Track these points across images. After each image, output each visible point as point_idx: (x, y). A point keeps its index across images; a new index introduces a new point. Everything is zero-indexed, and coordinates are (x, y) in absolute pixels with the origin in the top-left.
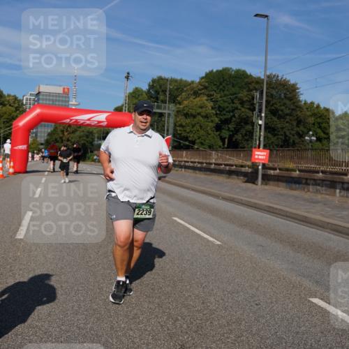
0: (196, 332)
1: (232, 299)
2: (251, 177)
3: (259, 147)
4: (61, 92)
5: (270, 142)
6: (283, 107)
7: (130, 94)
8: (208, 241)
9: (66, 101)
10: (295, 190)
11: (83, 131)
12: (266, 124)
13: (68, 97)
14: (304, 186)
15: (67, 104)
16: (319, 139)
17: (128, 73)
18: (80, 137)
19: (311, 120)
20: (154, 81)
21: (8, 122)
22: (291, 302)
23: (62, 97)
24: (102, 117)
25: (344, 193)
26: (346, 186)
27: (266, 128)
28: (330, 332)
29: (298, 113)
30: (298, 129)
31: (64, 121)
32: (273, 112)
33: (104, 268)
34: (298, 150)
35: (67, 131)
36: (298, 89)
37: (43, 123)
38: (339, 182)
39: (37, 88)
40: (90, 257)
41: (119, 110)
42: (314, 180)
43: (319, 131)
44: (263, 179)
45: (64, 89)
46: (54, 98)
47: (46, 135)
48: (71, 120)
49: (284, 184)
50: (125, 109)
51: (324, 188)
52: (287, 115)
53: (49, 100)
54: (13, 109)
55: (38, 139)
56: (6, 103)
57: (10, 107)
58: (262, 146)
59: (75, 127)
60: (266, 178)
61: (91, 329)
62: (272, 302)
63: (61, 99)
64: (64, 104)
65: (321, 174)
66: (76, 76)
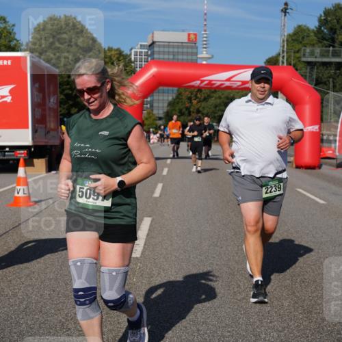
4: (185, 40)
7: (289, 35)
9: (193, 54)
11: (220, 98)
13: (197, 48)
15: (194, 57)
17: (286, 4)
18: (216, 107)
20: (327, 13)
23: (188, 47)
37: (161, 88)
39: (150, 36)
41: (273, 62)
45: (189, 35)
46: (176, 50)
47: (166, 105)
48: (203, 81)
50: (283, 61)
53: (169, 53)
55: (155, 112)
59: (207, 91)
63: (185, 50)
64: (190, 57)
66: (205, 14)
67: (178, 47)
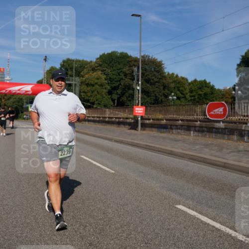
0: (99, 234)
1: (124, 209)
2: (134, 126)
3: (138, 105)
5: (146, 101)
6: (153, 78)
7: (48, 71)
8: (106, 171)
9: (2, 78)
10: (163, 132)
11: (15, 98)
12: (142, 89)
13: (4, 75)
14: (170, 130)
15: (3, 79)
16: (178, 98)
17: (46, 57)
18: (13, 103)
19: (173, 85)
20: (64, 62)
22: (164, 209)
25: (196, 133)
26: (197, 129)
27: (142, 92)
28: (190, 227)
29: (164, 81)
30: (164, 92)
31: (2, 92)
32: (147, 81)
33: (34, 194)
34: (164, 106)
35: (4, 98)
36: (163, 64)
38: (193, 126)
40: (24, 187)
41: (40, 82)
42: (176, 126)
43: (178, 92)
44: (142, 126)
48: (6, 91)
49: (156, 129)
50: (45, 82)
51: (183, 131)
52: (156, 82)
58: (140, 104)
59: (10, 95)
60: (144, 126)
61: (26, 237)
62: (150, 210)
65: (180, 121)
66: (9, 59)
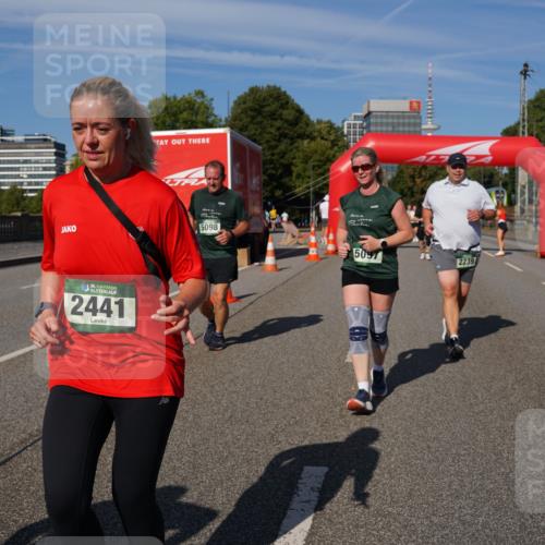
4: (407, 108)
7: (530, 102)
9: (415, 125)
13: (420, 118)
15: (418, 129)
17: (526, 65)
21: (319, 167)
23: (409, 117)
24: (483, 149)
33: (502, 418)
39: (365, 106)
40: (476, 397)
41: (511, 132)
45: (411, 103)
46: (395, 121)
48: (429, 156)
50: (523, 132)
53: (387, 124)
54: (329, 144)
56: (316, 134)
57: (323, 142)
59: (433, 168)
61: (485, 525)
63: (407, 121)
66: (430, 79)
67: (398, 117)
